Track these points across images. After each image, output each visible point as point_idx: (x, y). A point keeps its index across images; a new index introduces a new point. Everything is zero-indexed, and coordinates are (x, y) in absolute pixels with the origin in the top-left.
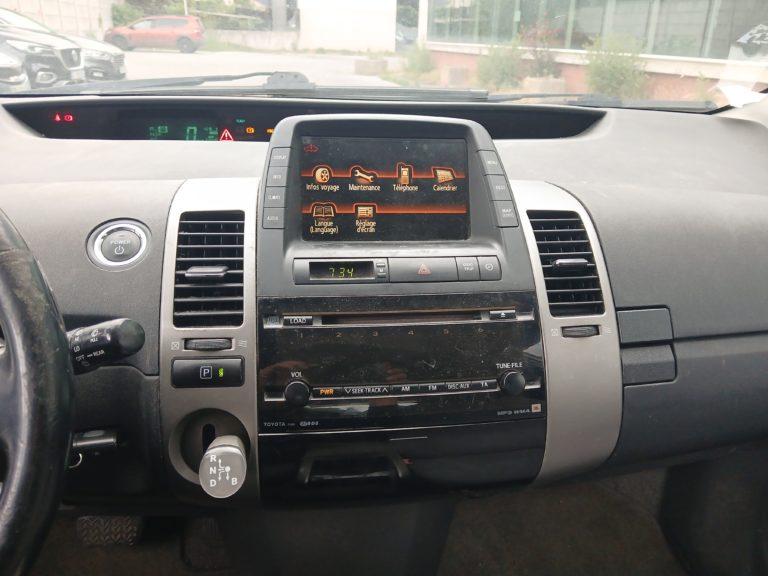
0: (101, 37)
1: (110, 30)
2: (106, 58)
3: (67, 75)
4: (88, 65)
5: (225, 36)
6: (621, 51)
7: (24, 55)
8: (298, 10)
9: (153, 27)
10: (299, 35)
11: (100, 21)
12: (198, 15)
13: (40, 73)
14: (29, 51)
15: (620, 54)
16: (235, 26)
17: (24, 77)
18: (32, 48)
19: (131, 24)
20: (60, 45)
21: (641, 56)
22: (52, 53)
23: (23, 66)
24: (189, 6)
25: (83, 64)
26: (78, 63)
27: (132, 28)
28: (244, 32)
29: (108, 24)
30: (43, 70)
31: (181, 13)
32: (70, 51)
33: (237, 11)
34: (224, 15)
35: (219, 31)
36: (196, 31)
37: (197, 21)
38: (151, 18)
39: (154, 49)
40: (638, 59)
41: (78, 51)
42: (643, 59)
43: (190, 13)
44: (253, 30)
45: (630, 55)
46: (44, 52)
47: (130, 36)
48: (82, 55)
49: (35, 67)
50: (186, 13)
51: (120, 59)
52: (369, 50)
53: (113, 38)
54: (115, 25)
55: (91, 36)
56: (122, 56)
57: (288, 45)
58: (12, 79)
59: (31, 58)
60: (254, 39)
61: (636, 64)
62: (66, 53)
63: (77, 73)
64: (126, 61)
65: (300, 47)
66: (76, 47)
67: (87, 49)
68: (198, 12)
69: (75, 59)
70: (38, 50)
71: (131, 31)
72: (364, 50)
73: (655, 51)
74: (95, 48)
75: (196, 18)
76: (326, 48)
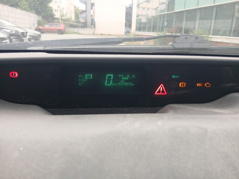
0: (34, 29)
1: (37, 27)
2: (35, 35)
3: (23, 40)
4: (30, 37)
5: (72, 30)
6: (203, 35)
7: (9, 34)
8: (95, 22)
9: (50, 27)
10: (95, 30)
11: (34, 24)
12: (64, 23)
13: (14, 40)
14: (11, 33)
15: (202, 36)
16: (75, 27)
17: (8, 41)
18: (11, 32)
19: (43, 26)
20: (21, 31)
21: (210, 36)
22: (18, 33)
23: (8, 37)
24: (61, 20)
25: (28, 37)
26: (26, 37)
27: (44, 27)
28: (78, 28)
29: (36, 25)
30: (14, 38)
31: (59, 22)
32: (24, 33)
33: (76, 22)
34: (72, 23)
35: (71, 28)
36: (63, 28)
37: (64, 25)
38: (49, 24)
39: (50, 33)
40: (209, 37)
41: (26, 33)
42: (210, 37)
43: (61, 23)
44: (81, 28)
45: (206, 36)
46: (15, 33)
47: (43, 29)
48: (28, 34)
49: (12, 38)
50: (60, 22)
51: (40, 36)
52: (116, 35)
53: (37, 29)
54: (38, 26)
55: (31, 28)
56: (41, 35)
57: (92, 33)
58: (4, 41)
59: (11, 35)
60: (81, 31)
61: (208, 38)
62: (23, 33)
63: (26, 40)
64: (42, 36)
65: (95, 33)
66: (26, 32)
67: (29, 32)
68: (64, 22)
69: (26, 35)
70: (13, 32)
71: (43, 28)
72: (115, 34)
73: (213, 35)
74: (32, 32)
75: (63, 24)
76: (103, 34)
